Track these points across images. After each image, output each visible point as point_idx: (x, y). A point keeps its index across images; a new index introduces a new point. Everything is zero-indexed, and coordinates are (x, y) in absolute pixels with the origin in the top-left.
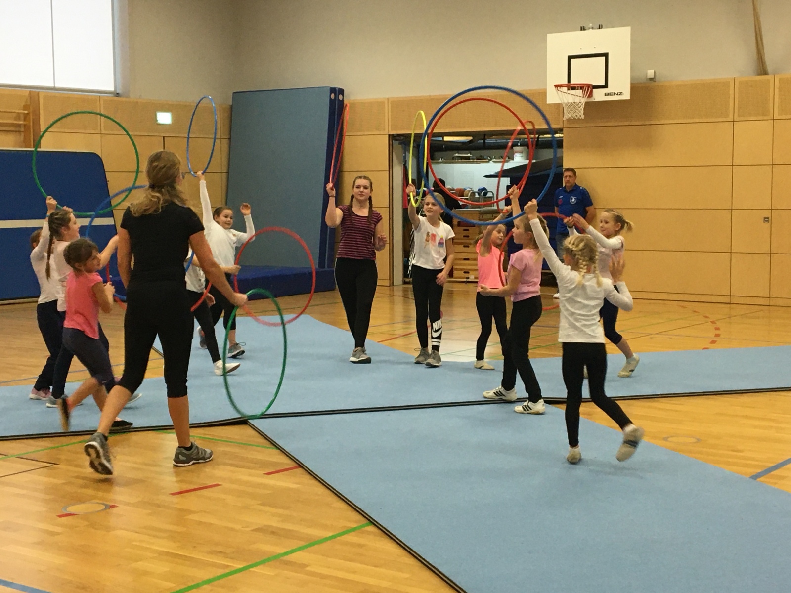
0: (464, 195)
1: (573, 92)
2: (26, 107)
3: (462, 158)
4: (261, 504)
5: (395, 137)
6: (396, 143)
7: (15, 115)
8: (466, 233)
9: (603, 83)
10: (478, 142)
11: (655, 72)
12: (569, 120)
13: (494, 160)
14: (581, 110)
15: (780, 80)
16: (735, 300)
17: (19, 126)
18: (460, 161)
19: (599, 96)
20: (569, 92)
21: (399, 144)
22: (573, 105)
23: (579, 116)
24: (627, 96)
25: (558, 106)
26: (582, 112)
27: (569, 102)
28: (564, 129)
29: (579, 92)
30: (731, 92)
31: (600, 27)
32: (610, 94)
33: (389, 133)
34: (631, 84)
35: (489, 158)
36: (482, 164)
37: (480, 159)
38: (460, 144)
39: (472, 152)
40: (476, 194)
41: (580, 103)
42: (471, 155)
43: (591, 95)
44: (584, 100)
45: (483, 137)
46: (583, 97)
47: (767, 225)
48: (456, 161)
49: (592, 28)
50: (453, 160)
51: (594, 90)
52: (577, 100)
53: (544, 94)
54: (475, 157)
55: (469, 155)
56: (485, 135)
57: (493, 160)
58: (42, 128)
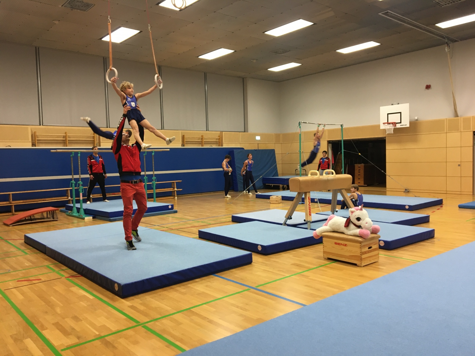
1: (389, 125)
2: (219, 136)
7: (216, 139)
9: (400, 122)
11: (418, 118)
12: (388, 134)
15: (463, 118)
16: (448, 192)
17: (217, 142)
19: (398, 126)
20: (388, 125)
21: (331, 144)
22: (389, 129)
23: (391, 133)
24: (408, 126)
25: (385, 130)
26: (393, 131)
28: (386, 137)
29: (391, 125)
30: (445, 123)
31: (398, 104)
32: (402, 125)
33: (328, 140)
34: (410, 122)
43: (395, 126)
44: (393, 128)
46: (393, 126)
47: (459, 167)
49: (396, 104)
51: (397, 124)
52: (391, 128)
53: (379, 126)
58: (224, 142)
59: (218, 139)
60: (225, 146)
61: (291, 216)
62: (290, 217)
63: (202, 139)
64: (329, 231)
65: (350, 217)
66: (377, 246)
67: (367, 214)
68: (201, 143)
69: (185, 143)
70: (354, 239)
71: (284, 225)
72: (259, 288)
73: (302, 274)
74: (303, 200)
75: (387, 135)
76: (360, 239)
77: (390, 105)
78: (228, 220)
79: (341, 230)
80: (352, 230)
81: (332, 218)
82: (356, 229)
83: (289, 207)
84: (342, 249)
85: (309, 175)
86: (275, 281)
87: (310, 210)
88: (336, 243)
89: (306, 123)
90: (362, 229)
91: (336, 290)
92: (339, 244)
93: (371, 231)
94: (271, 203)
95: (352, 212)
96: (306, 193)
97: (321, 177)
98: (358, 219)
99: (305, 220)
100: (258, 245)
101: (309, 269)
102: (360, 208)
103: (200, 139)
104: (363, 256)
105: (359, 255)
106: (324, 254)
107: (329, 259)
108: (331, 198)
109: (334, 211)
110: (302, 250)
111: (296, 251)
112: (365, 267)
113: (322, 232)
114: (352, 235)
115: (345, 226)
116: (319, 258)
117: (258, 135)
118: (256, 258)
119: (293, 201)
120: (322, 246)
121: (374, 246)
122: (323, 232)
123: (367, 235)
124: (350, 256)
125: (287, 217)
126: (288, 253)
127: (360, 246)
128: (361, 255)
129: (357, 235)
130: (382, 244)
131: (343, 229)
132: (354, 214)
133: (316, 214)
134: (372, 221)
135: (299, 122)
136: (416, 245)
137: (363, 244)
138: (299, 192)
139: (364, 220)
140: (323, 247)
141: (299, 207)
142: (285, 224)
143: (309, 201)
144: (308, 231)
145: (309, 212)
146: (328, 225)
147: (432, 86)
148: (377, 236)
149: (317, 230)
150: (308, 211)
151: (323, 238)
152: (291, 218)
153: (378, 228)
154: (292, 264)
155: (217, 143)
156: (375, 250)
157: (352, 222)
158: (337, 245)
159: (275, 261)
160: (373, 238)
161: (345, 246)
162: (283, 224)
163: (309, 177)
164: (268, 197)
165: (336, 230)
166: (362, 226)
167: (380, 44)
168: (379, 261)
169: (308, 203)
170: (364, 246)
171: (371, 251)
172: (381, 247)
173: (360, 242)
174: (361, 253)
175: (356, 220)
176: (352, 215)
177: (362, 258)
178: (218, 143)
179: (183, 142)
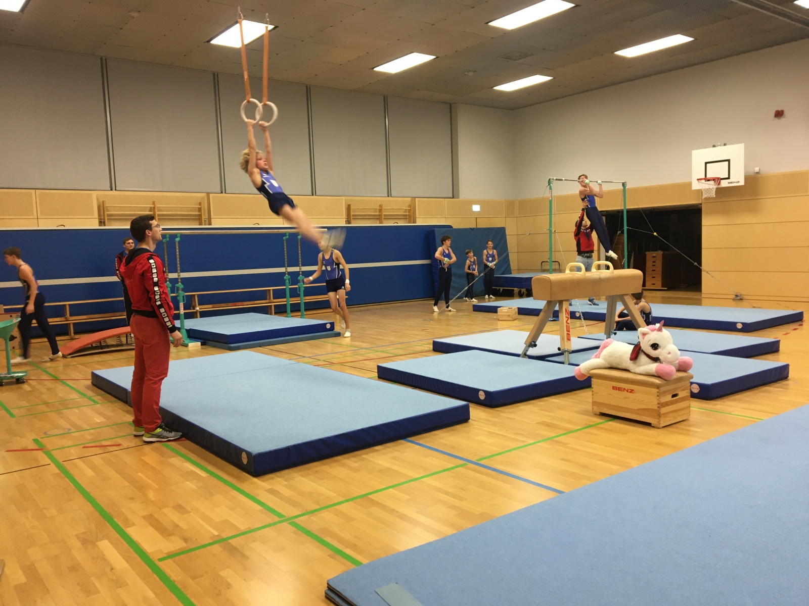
1: (709, 182)
2: (409, 206)
7: (404, 210)
9: (727, 177)
11: (759, 169)
12: (705, 198)
17: (406, 215)
19: (724, 184)
20: (706, 182)
22: (708, 190)
23: (712, 196)
24: (742, 183)
25: (700, 192)
26: (714, 193)
27: (706, 188)
28: (703, 204)
29: (712, 182)
31: (725, 145)
32: (731, 183)
34: (745, 176)
41: (713, 188)
43: (719, 184)
44: (715, 187)
46: (715, 185)
49: (720, 146)
51: (722, 181)
52: (711, 187)
53: (690, 184)
58: (417, 216)
59: (408, 211)
60: (420, 222)
61: (535, 342)
62: (533, 343)
63: (380, 211)
64: (603, 366)
65: (639, 342)
66: (687, 393)
67: (671, 337)
68: (379, 218)
69: (352, 217)
70: (648, 381)
71: (523, 357)
72: (482, 462)
73: (556, 439)
74: (556, 315)
75: (703, 200)
76: (657, 381)
77: (709, 147)
78: (427, 349)
79: (624, 366)
80: (644, 365)
81: (607, 345)
82: (650, 363)
83: (531, 327)
84: (625, 398)
85: (567, 271)
86: (509, 451)
87: (568, 331)
88: (614, 388)
89: (562, 180)
90: (661, 364)
91: (614, 467)
92: (619, 389)
93: (677, 368)
94: (500, 319)
95: (644, 334)
96: (561, 302)
97: (588, 274)
98: (655, 346)
99: (559, 349)
100: (478, 390)
101: (569, 432)
102: (657, 328)
103: (378, 210)
104: (663, 410)
105: (655, 407)
106: (593, 405)
107: (603, 415)
108: (605, 311)
109: (611, 333)
110: (555, 399)
111: (546, 400)
112: (665, 429)
113: (591, 368)
114: (644, 373)
115: (631, 359)
116: (585, 413)
117: (476, 203)
118: (476, 412)
119: (538, 316)
120: (590, 393)
121: (681, 392)
122: (593, 369)
123: (670, 374)
124: (638, 409)
125: (528, 343)
126: (531, 404)
127: (658, 392)
128: (658, 407)
129: (652, 374)
130: (696, 389)
131: (628, 364)
132: (647, 337)
133: (578, 337)
134: (679, 350)
135: (549, 180)
136: (756, 391)
137: (662, 389)
138: (550, 300)
139: (664, 348)
140: (593, 395)
141: (550, 326)
142: (525, 355)
143: (567, 316)
144: (566, 366)
145: (567, 334)
146: (601, 357)
147: (786, 113)
148: (686, 376)
149: (581, 365)
150: (566, 332)
151: (592, 379)
152: (535, 345)
153: (689, 362)
154: (539, 423)
155: (405, 217)
156: (684, 399)
157: (643, 351)
158: (617, 391)
159: (508, 418)
160: (680, 379)
161: (630, 392)
162: (521, 356)
163: (568, 274)
164: (494, 310)
165: (615, 365)
166: (660, 358)
167: (692, 39)
168: (690, 419)
169: (565, 319)
170: (665, 393)
171: (676, 402)
172: (693, 396)
173: (658, 387)
174: (658, 405)
175: (650, 348)
176: (643, 338)
177: (660, 413)
178: (408, 217)
179: (348, 216)
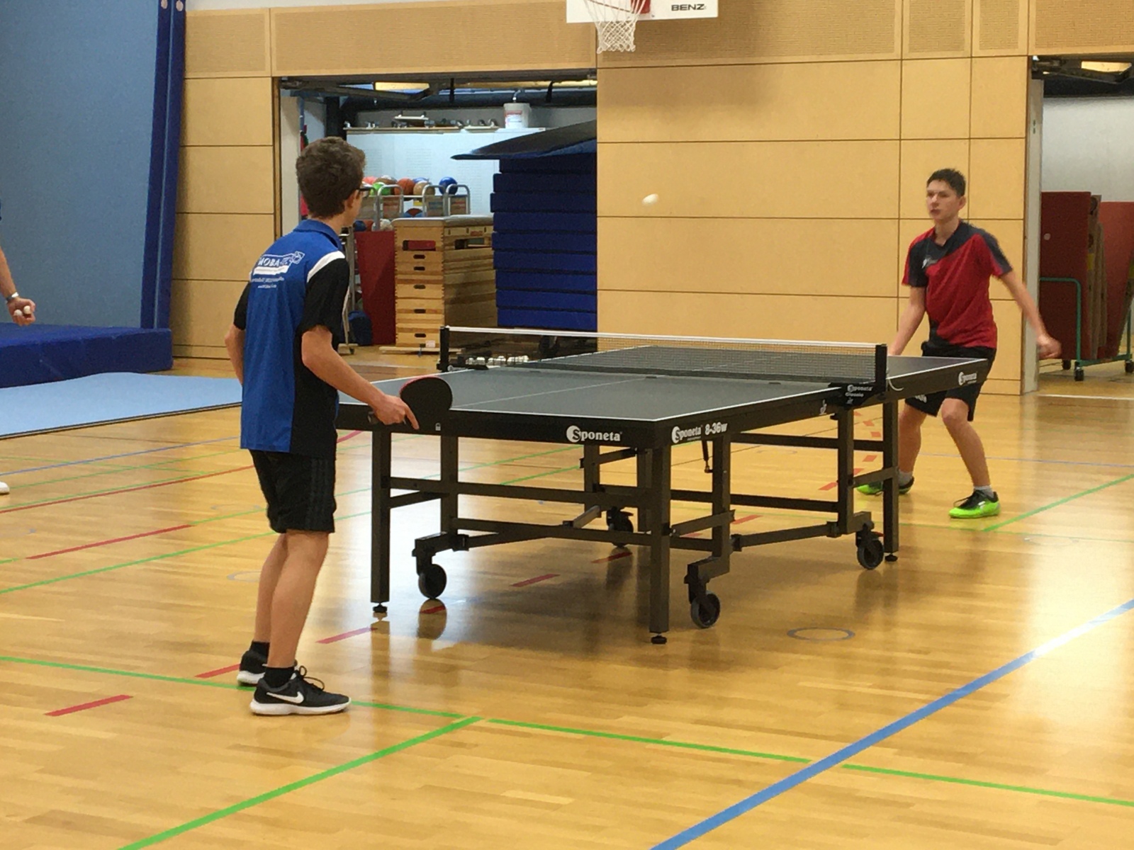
0: (415, 193)
3: (409, 123)
4: (42, 771)
5: (284, 81)
6: (286, 93)
8: (420, 263)
10: (441, 94)
12: (606, 53)
13: (470, 127)
14: (630, 35)
18: (406, 128)
19: (661, 9)
21: (293, 95)
22: (614, 27)
23: (625, 47)
24: (711, 12)
25: (589, 31)
26: (632, 39)
27: (607, 20)
28: (598, 70)
32: (681, 8)
33: (273, 75)
35: (460, 124)
36: (446, 135)
37: (444, 125)
38: (406, 98)
39: (428, 111)
40: (437, 190)
41: (628, 22)
42: (427, 119)
43: (647, 9)
45: (449, 85)
46: (633, 13)
48: (399, 128)
50: (393, 126)
54: (432, 122)
55: (422, 117)
56: (452, 80)
57: (466, 128)
